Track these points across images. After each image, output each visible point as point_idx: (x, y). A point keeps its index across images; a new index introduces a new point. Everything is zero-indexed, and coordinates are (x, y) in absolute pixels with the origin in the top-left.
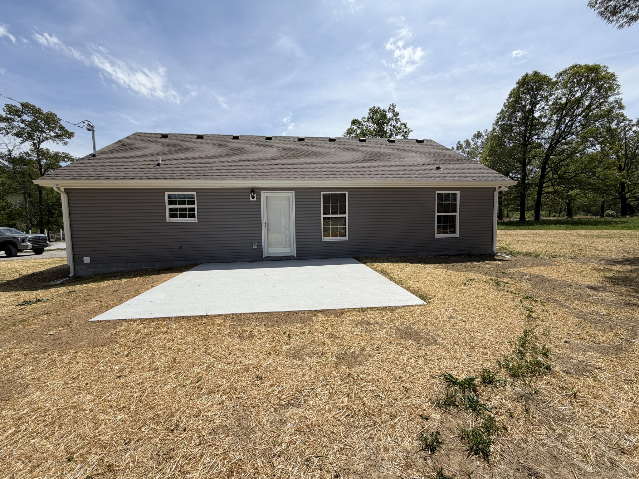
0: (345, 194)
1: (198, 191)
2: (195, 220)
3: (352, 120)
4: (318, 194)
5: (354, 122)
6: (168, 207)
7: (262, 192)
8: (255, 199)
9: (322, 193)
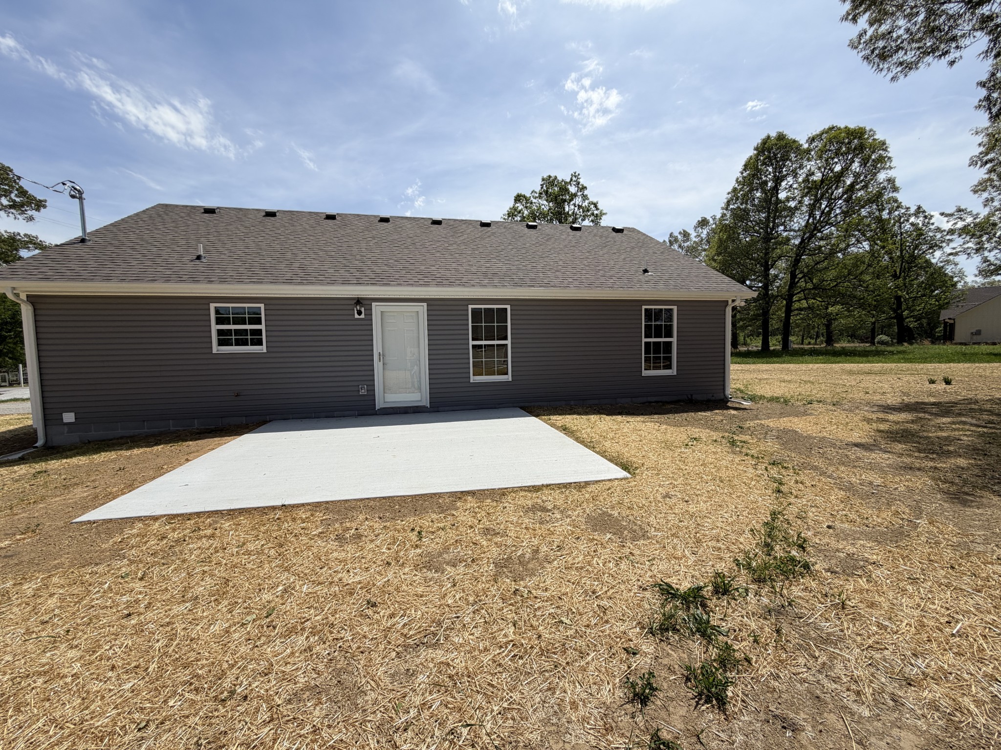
0: (506, 309)
1: (267, 302)
2: (263, 349)
3: (515, 194)
4: (465, 308)
5: (518, 198)
6: (215, 328)
7: (374, 304)
8: (363, 316)
9: (470, 307)
